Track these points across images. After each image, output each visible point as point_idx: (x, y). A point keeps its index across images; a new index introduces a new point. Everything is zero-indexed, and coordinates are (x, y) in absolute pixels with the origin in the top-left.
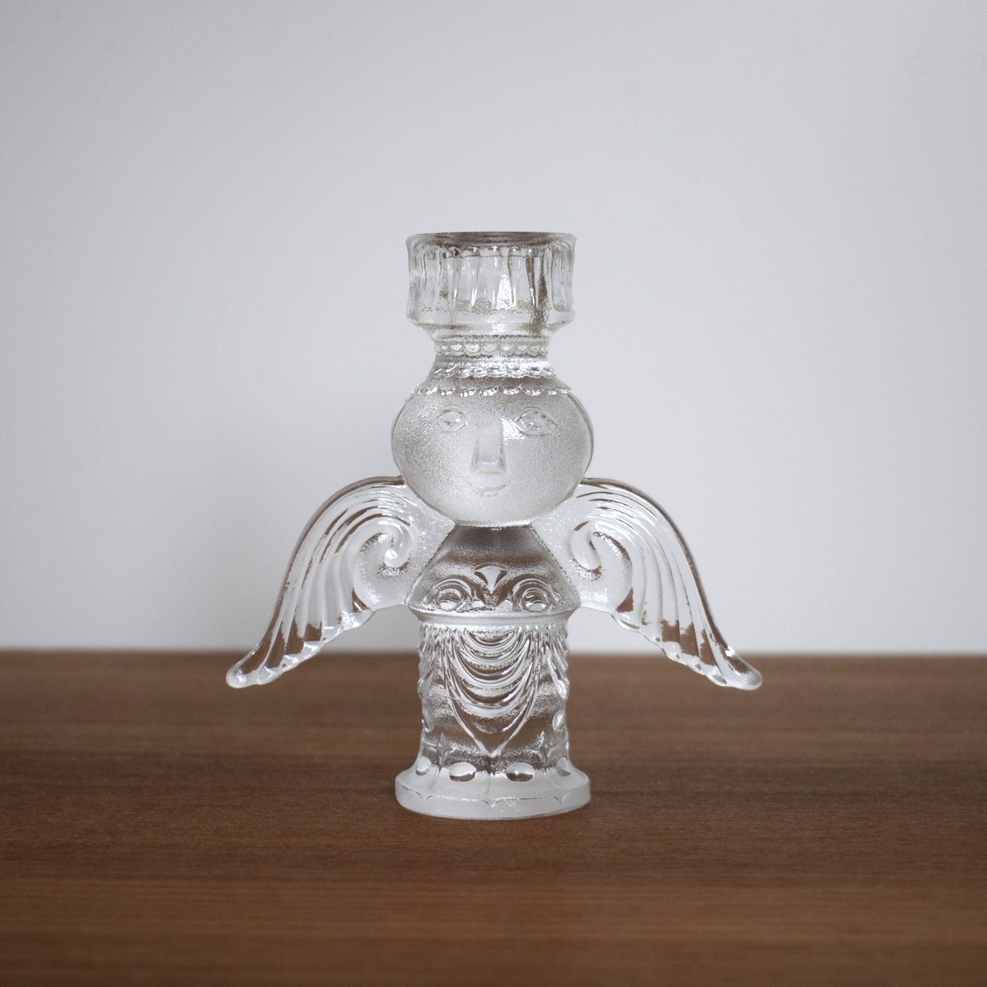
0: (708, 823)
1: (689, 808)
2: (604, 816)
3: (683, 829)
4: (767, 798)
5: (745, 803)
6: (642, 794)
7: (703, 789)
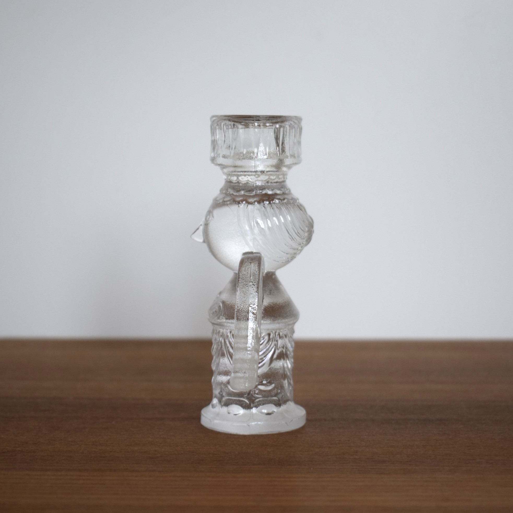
3: (349, 441)
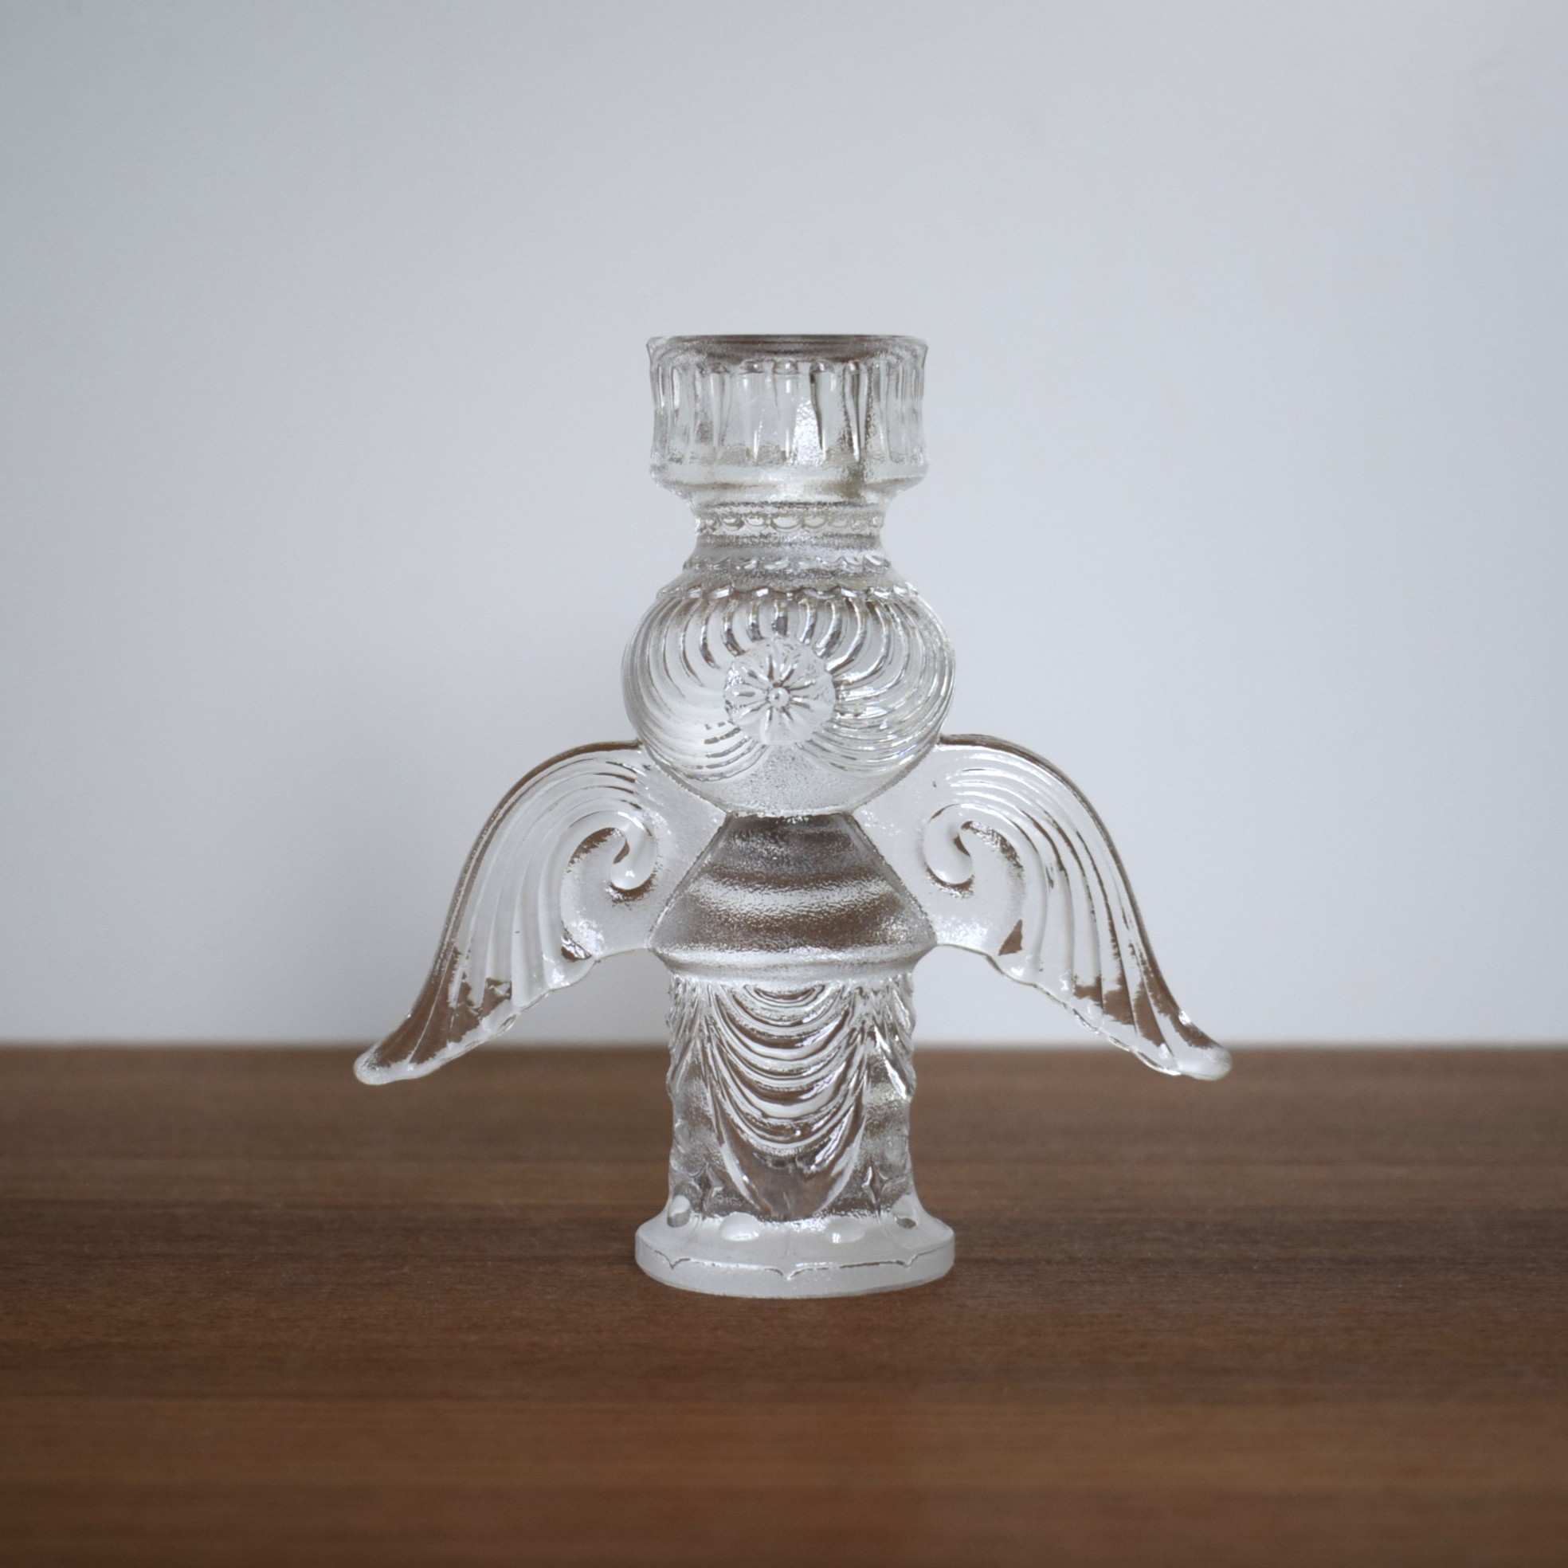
0: (1159, 1306)
1: (1129, 1283)
2: (989, 1297)
4: (1255, 1268)
5: (1221, 1275)
6: (1049, 1262)
7: (1149, 1254)
